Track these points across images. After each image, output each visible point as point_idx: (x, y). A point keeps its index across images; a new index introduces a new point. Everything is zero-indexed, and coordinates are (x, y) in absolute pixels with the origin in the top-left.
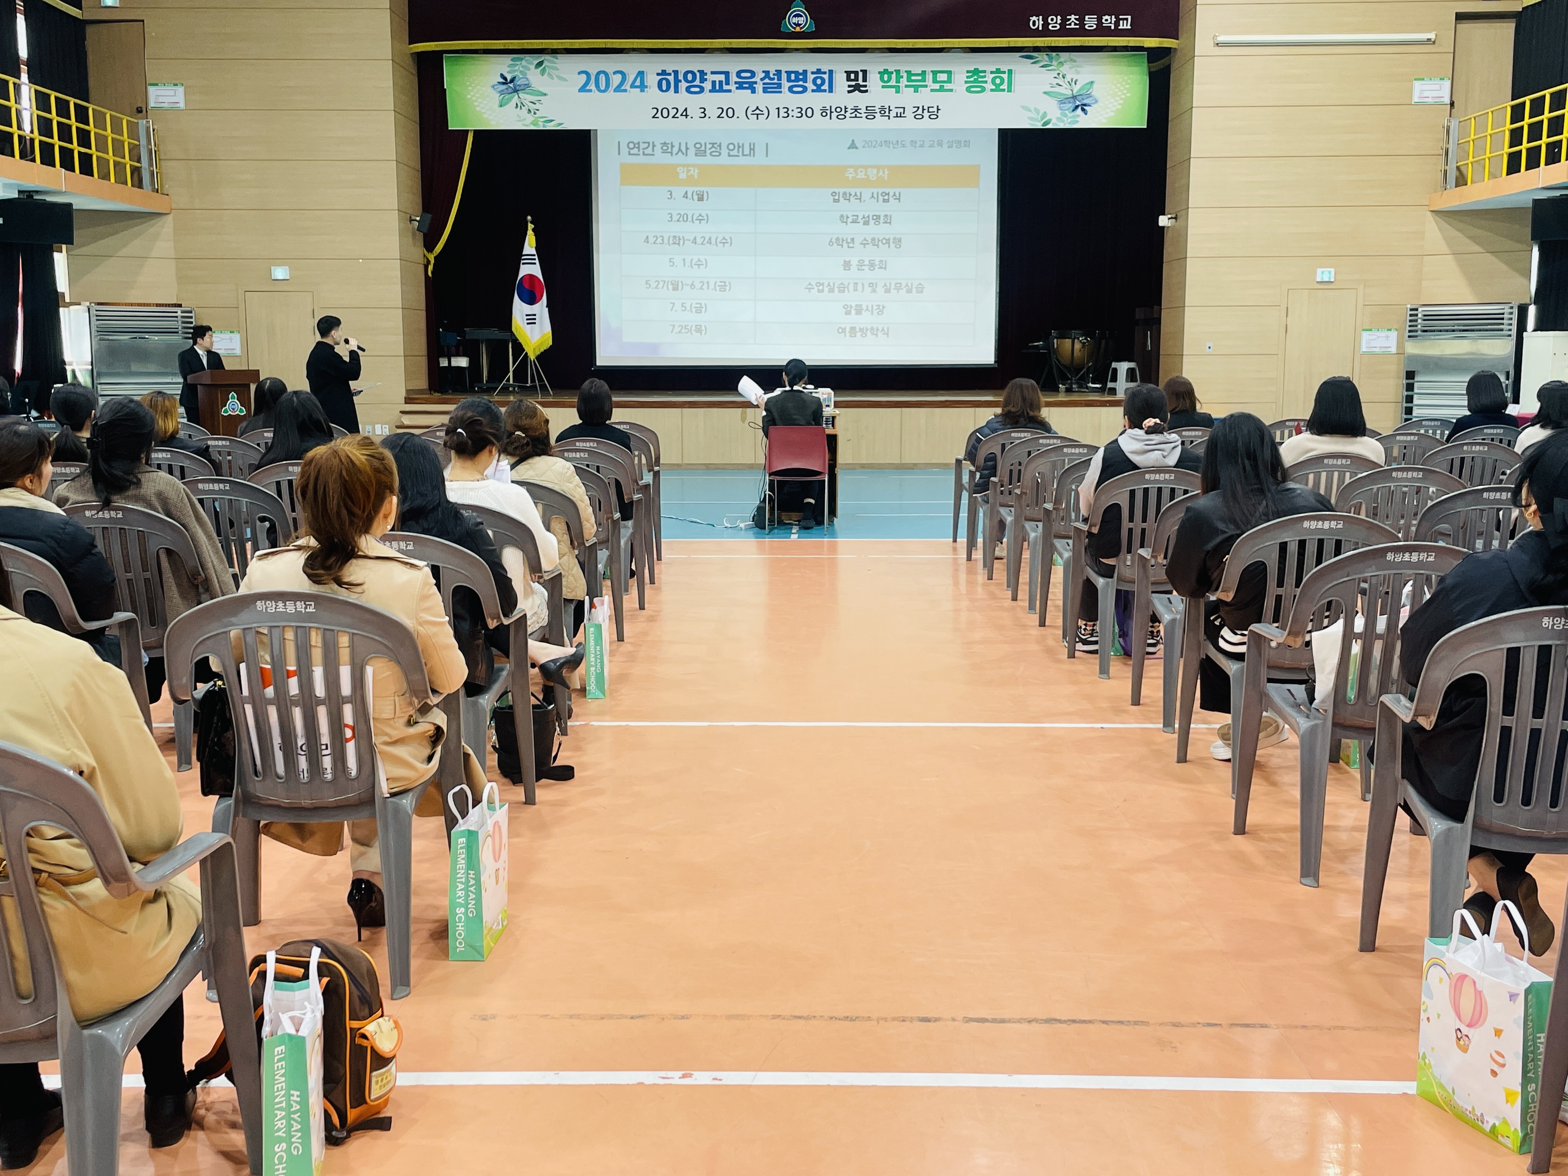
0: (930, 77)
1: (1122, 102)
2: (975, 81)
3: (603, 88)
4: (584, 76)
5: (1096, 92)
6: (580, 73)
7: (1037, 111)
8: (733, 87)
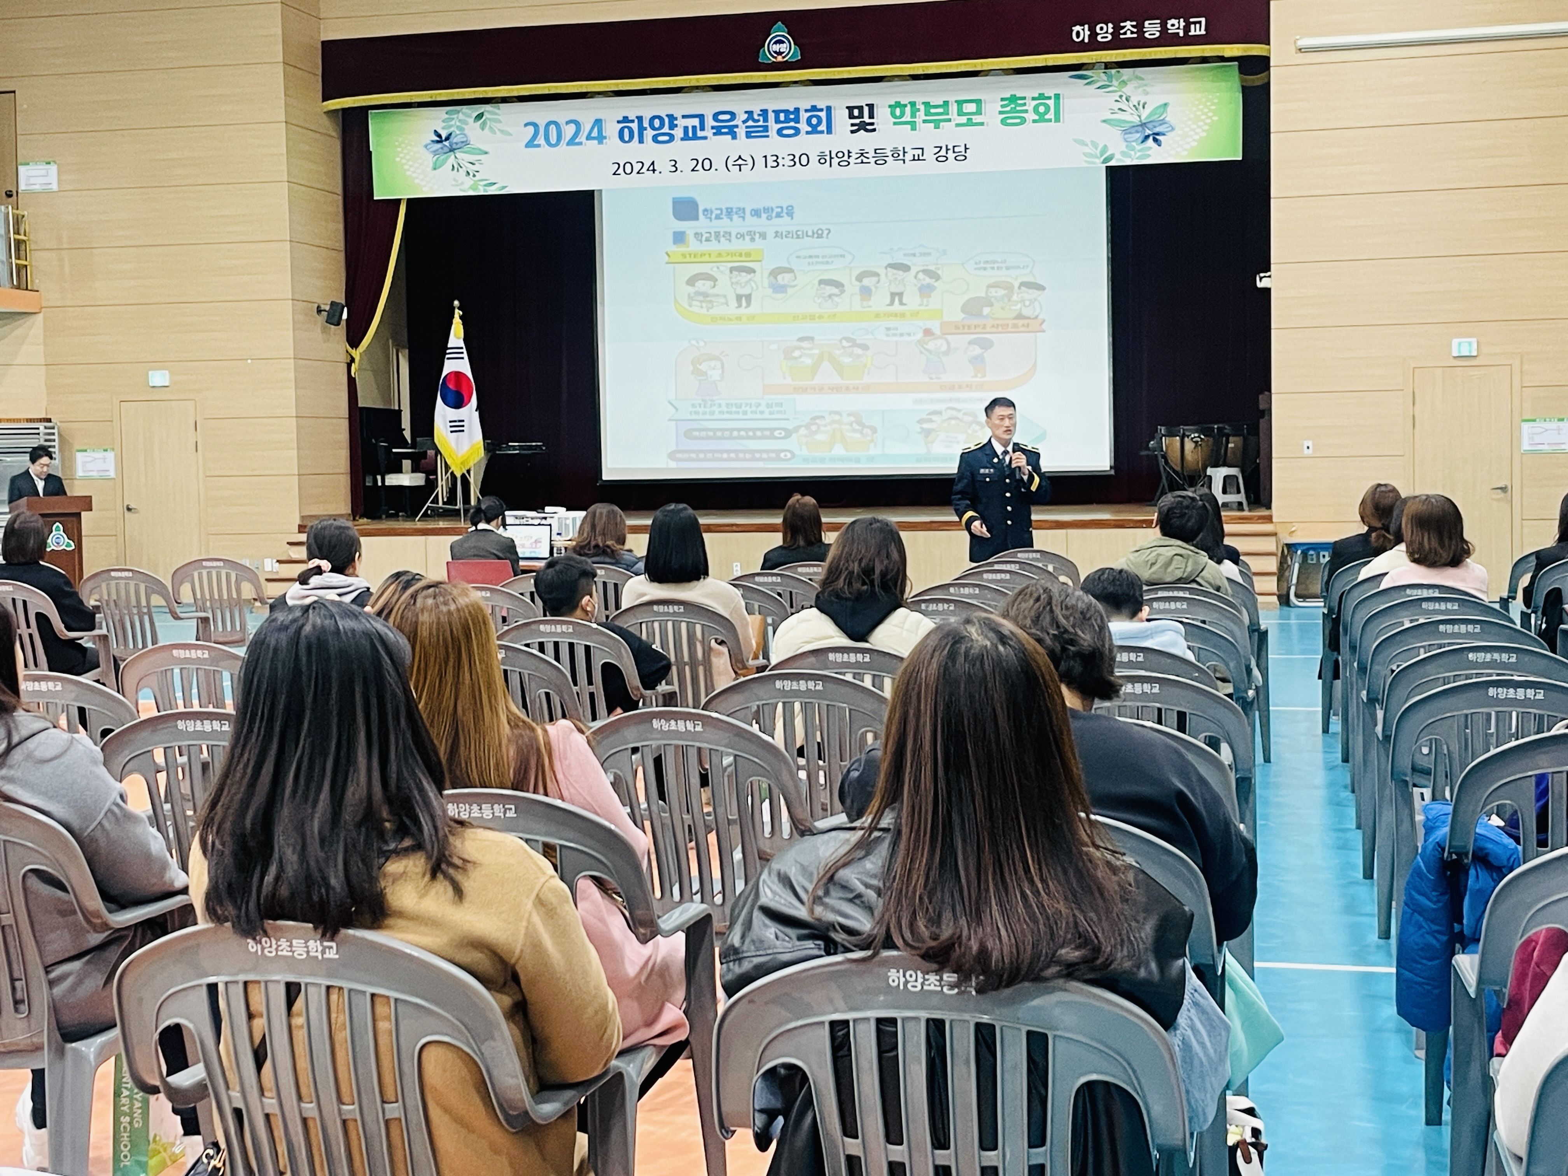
0: (954, 108)
1: (1206, 127)
2: (1013, 111)
3: (553, 141)
4: (531, 129)
5: (1170, 116)
6: (526, 125)
7: (1095, 145)
8: (708, 132)
